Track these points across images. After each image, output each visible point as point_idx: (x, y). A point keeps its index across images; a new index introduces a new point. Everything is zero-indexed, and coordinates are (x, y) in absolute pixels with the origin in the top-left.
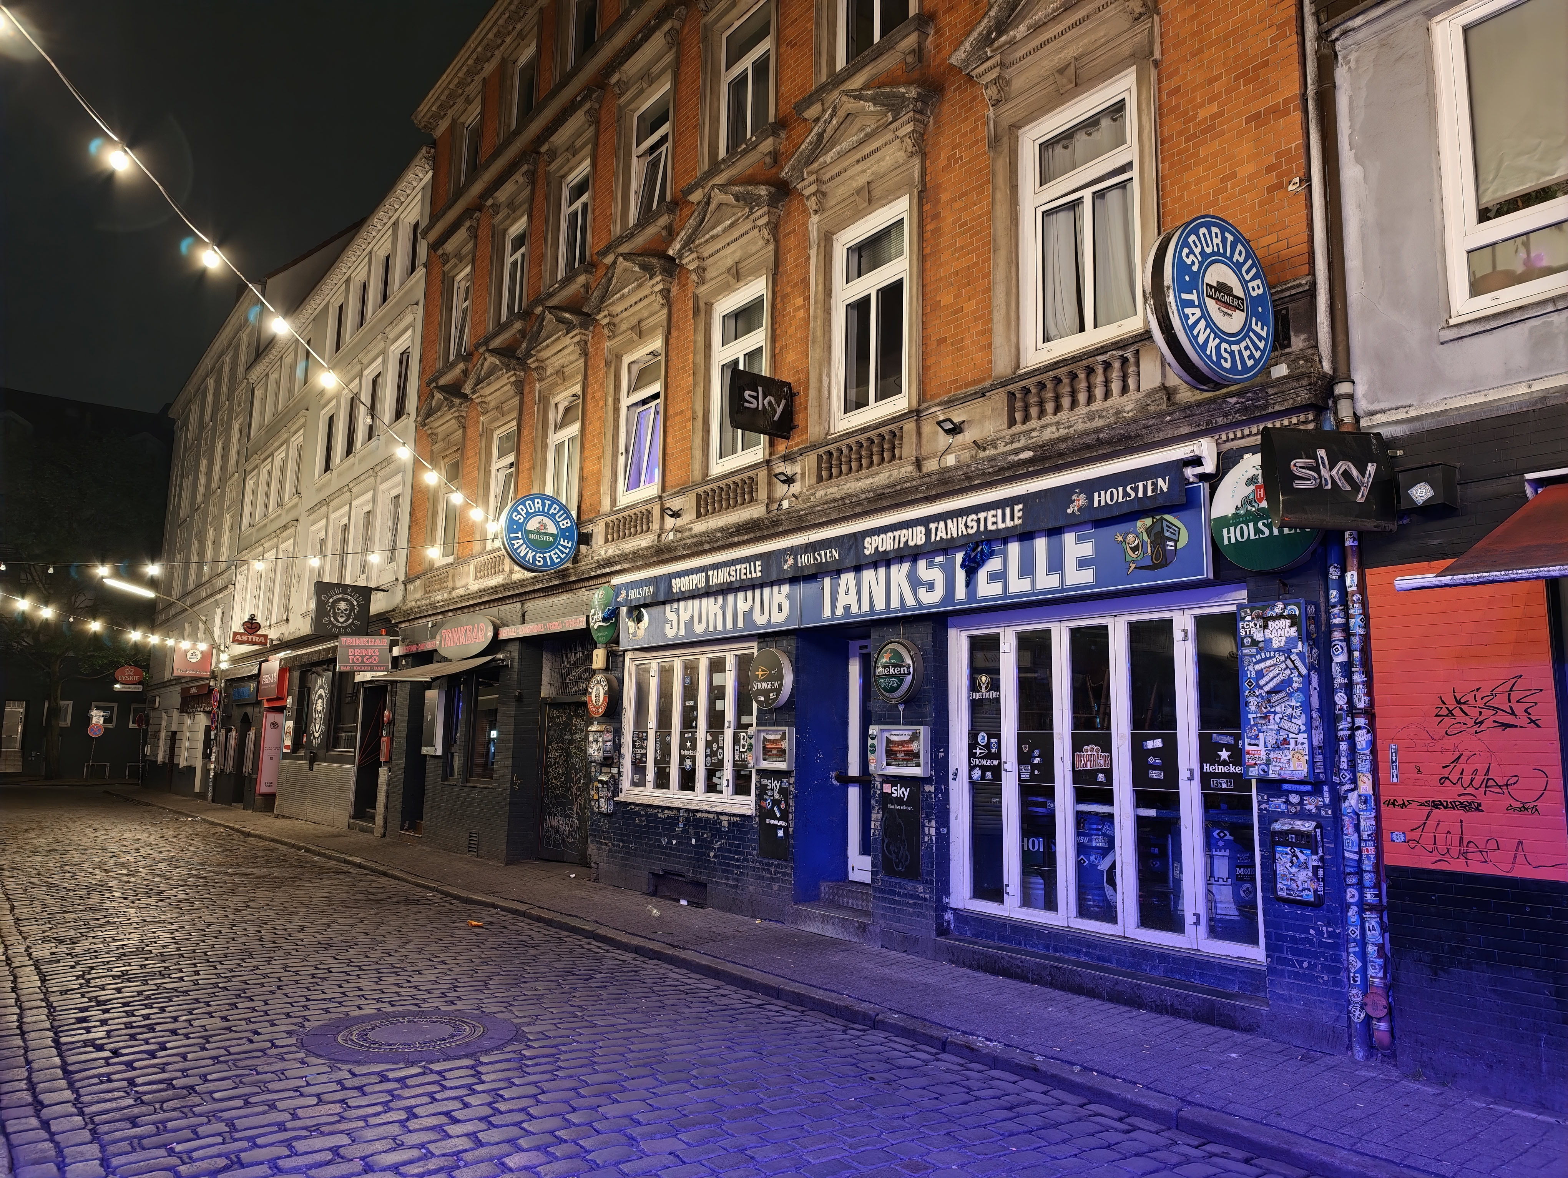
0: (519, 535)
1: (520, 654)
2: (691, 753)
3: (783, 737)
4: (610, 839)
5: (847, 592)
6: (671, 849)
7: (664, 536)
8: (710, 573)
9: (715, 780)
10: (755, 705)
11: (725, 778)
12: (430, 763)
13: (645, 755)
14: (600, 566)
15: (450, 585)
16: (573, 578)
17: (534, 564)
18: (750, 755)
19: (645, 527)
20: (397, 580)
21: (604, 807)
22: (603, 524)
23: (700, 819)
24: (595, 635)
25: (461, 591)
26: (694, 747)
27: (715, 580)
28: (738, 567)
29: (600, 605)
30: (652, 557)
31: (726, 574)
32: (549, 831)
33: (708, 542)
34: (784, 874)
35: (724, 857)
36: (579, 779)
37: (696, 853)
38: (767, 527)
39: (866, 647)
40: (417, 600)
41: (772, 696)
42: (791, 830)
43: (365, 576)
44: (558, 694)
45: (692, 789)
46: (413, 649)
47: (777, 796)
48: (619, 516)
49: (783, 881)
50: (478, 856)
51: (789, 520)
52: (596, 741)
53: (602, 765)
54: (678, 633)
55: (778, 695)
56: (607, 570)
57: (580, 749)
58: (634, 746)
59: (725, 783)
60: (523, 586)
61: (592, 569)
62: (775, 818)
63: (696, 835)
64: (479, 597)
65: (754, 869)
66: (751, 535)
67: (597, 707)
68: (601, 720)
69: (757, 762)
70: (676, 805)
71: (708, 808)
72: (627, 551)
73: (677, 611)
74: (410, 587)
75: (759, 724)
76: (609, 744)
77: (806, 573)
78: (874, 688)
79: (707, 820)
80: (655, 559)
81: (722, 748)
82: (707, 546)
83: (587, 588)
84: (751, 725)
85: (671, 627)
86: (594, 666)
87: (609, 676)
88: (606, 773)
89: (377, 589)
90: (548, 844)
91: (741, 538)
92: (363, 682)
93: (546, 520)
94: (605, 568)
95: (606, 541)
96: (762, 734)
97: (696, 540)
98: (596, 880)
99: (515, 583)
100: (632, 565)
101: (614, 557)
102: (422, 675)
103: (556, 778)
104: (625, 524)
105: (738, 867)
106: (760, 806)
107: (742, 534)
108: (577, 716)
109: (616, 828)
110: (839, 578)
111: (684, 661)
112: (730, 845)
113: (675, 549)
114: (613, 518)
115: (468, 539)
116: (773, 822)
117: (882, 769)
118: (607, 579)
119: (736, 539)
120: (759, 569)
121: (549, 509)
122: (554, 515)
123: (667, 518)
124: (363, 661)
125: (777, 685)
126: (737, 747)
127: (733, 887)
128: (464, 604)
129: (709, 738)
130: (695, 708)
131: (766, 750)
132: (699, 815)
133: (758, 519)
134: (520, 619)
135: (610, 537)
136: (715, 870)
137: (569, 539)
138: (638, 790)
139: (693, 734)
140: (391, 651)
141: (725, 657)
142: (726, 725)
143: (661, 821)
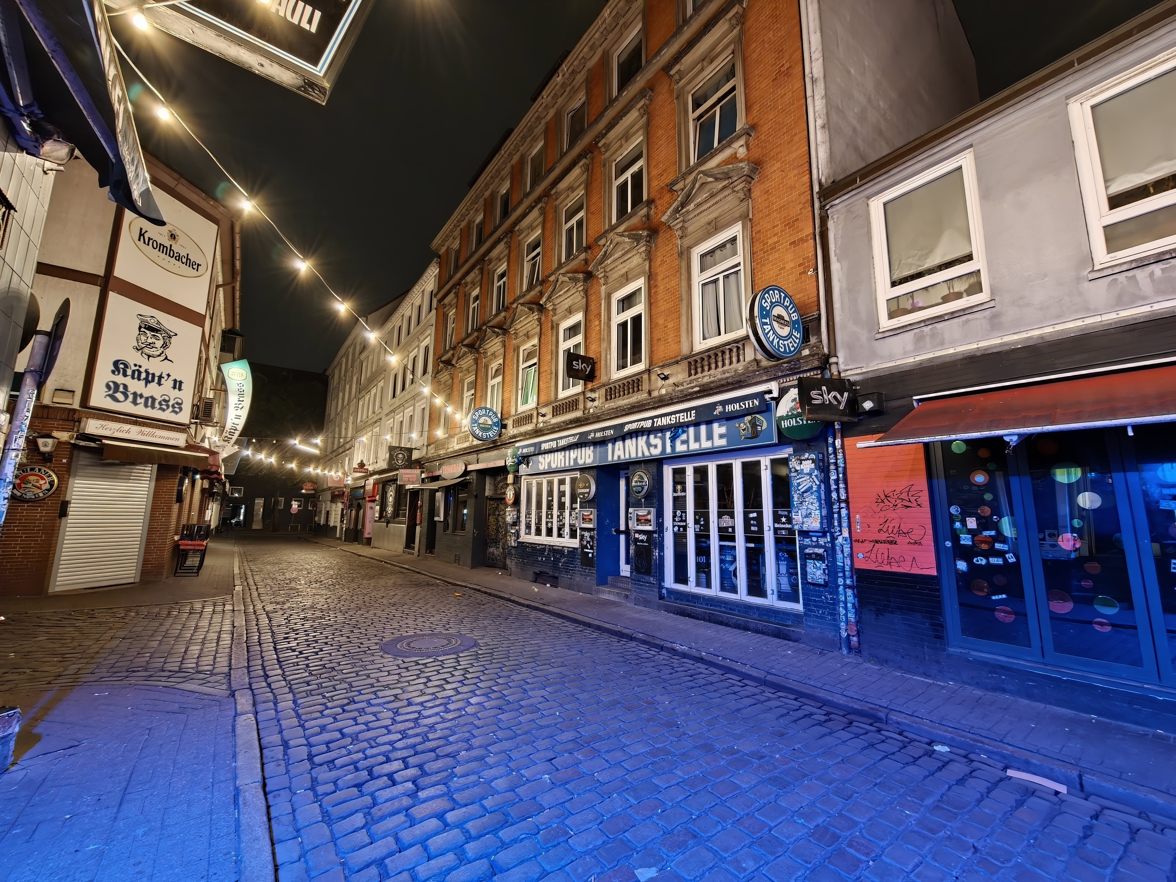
0: (476, 425)
1: (476, 476)
2: (551, 520)
3: (591, 514)
4: (516, 557)
5: (619, 449)
6: (543, 562)
7: (538, 425)
8: (558, 441)
9: (561, 532)
11: (566, 531)
12: (438, 525)
13: (531, 521)
14: (511, 438)
15: (446, 447)
16: (499, 444)
17: (482, 437)
18: (576, 521)
19: (530, 421)
20: (423, 445)
21: (513, 544)
22: (512, 420)
23: (555, 549)
24: (509, 468)
25: (451, 450)
26: (552, 518)
27: (560, 444)
28: (570, 438)
29: (510, 455)
30: (533, 434)
32: (489, 554)
33: (558, 428)
34: (592, 573)
35: (566, 566)
36: (502, 531)
37: (553, 564)
38: (583, 421)
39: (627, 473)
40: (432, 454)
41: (586, 495)
42: (595, 554)
43: (410, 443)
44: (493, 494)
45: (551, 536)
46: (430, 475)
47: (589, 539)
48: (519, 416)
49: (591, 576)
50: (459, 565)
51: (593, 418)
52: (510, 515)
53: (512, 525)
54: (544, 467)
55: (589, 495)
56: (514, 440)
57: (502, 518)
58: (526, 517)
59: (566, 534)
60: (478, 447)
61: (507, 440)
63: (553, 556)
64: (459, 452)
65: (579, 571)
66: (576, 424)
67: (510, 500)
68: (512, 506)
69: (580, 524)
70: (545, 543)
71: (558, 545)
72: (522, 432)
73: (544, 458)
74: (429, 448)
75: (580, 508)
76: (515, 516)
77: (600, 441)
79: (558, 550)
81: (565, 518)
83: (506, 448)
84: (577, 508)
85: (542, 465)
86: (508, 482)
87: (515, 486)
88: (514, 529)
89: (415, 449)
90: (489, 560)
91: (572, 426)
92: (409, 489)
93: (487, 418)
95: (513, 427)
96: (582, 512)
97: (552, 426)
98: (510, 575)
99: (474, 446)
100: (524, 438)
101: (517, 434)
102: (435, 486)
103: (492, 531)
104: (521, 420)
105: (572, 570)
106: (582, 544)
107: (572, 424)
108: (501, 504)
109: (518, 553)
110: (614, 444)
111: (547, 479)
112: (569, 560)
113: (543, 431)
114: (517, 417)
115: (454, 427)
116: (587, 550)
117: (635, 527)
118: (513, 444)
119: (570, 426)
121: (488, 414)
122: (491, 416)
123: (540, 417)
124: (409, 480)
125: (588, 490)
126: (571, 518)
127: (570, 579)
128: (453, 455)
129: (559, 514)
130: (552, 501)
131: (583, 519)
132: (554, 547)
133: (579, 417)
134: (476, 462)
135: (515, 425)
136: (562, 571)
137: (497, 426)
138: (528, 537)
139: (552, 512)
140: (421, 476)
141: (565, 478)
142: (566, 508)
143: (538, 550)
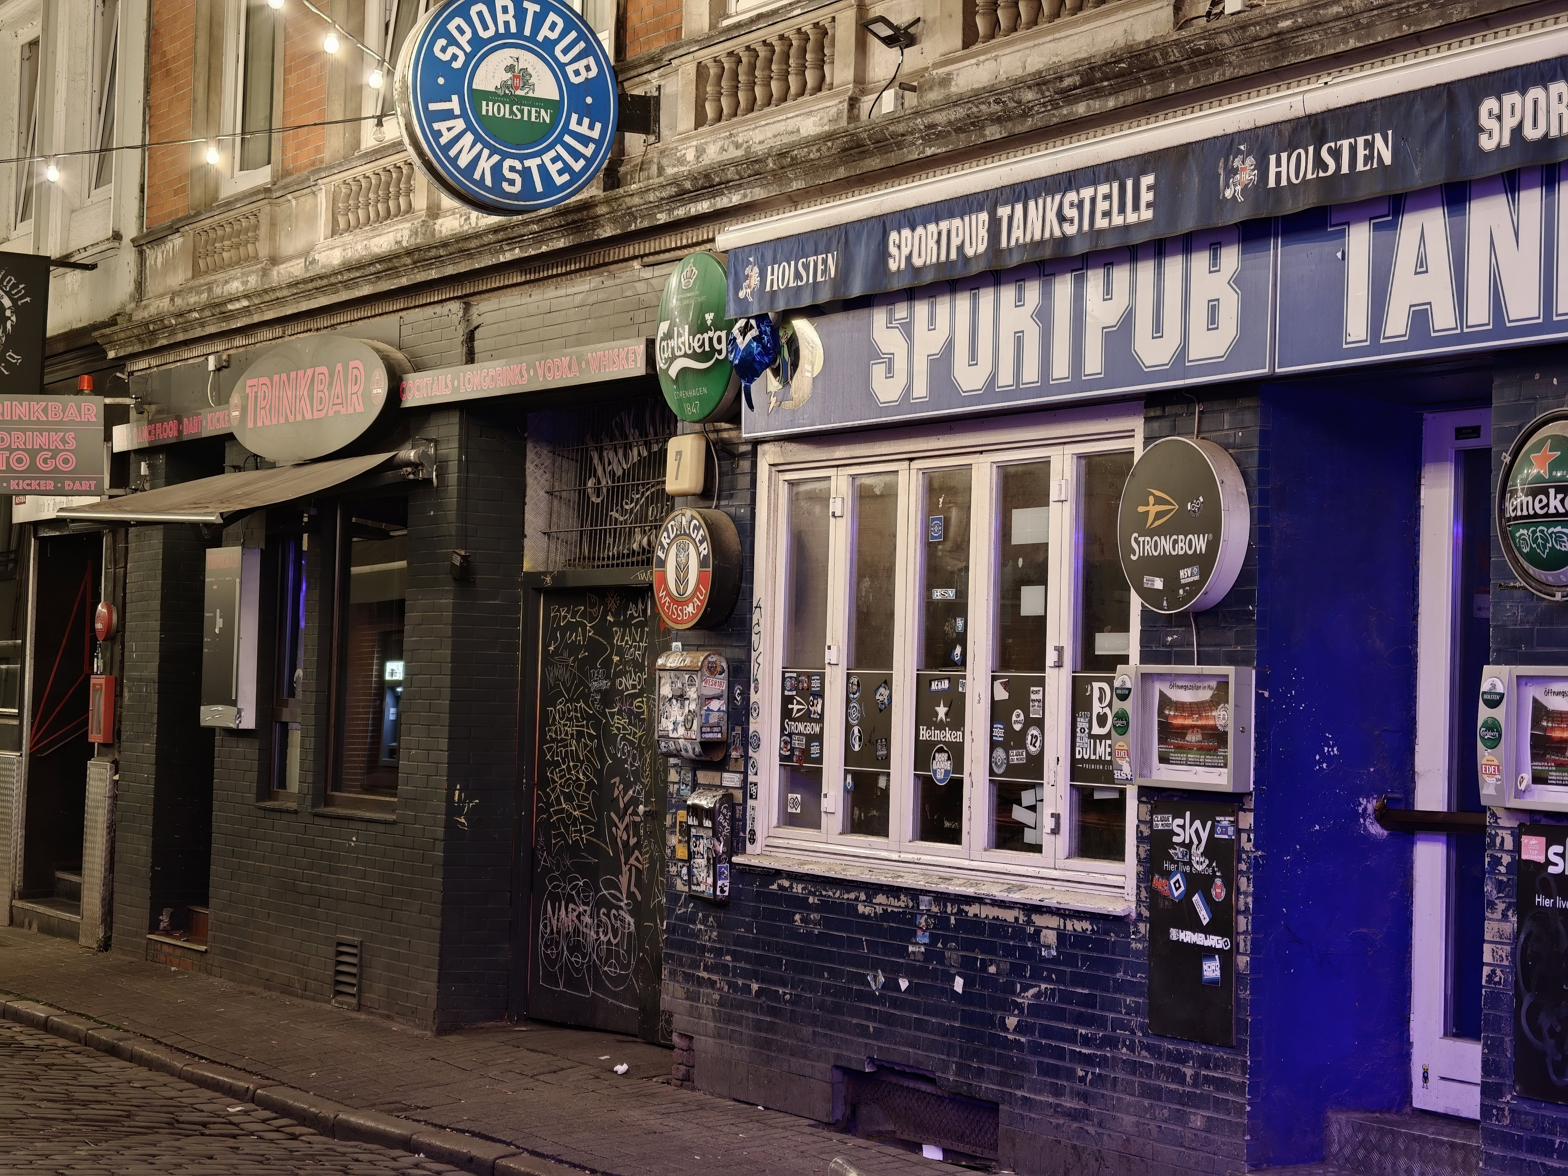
0: (454, 105)
1: (463, 447)
2: (948, 736)
3: (1220, 696)
4: (723, 969)
5: (1422, 266)
6: (896, 1003)
7: (866, 103)
8: (1003, 212)
9: (1019, 814)
10: (1136, 603)
11: (1047, 810)
12: (222, 751)
13: (819, 738)
14: (682, 196)
15: (264, 250)
16: (607, 231)
17: (496, 188)
18: (1120, 743)
19: (810, 77)
20: (117, 236)
21: (705, 882)
22: (691, 69)
23: (977, 924)
24: (671, 395)
25: (295, 269)
26: (957, 720)
27: (1017, 233)
28: (1087, 193)
29: (684, 309)
30: (832, 167)
31: (1051, 216)
32: (552, 943)
33: (997, 120)
34: (1221, 1084)
35: (1047, 1032)
36: (634, 802)
37: (967, 1017)
38: (1177, 71)
39: (1475, 432)
40: (174, 295)
41: (1187, 575)
42: (1242, 961)
43: (30, 224)
44: (570, 563)
45: (954, 837)
46: (168, 433)
47: (1200, 864)
48: (737, 45)
49: (1218, 1104)
50: (359, 1008)
51: (1246, 47)
52: (681, 697)
53: (697, 764)
54: (908, 389)
55: (1205, 574)
56: (704, 207)
57: (635, 717)
58: (786, 714)
59: (1048, 824)
60: (468, 254)
61: (659, 205)
62: (1196, 926)
63: (967, 967)
64: (347, 285)
65: (1133, 1067)
66: (1129, 97)
67: (681, 603)
68: (695, 638)
69: (1143, 766)
70: (908, 880)
71: (998, 893)
72: (759, 150)
73: (907, 329)
74: (156, 257)
75: (1145, 658)
76: (715, 705)
77: (1290, 207)
78: (1500, 555)
79: (997, 927)
80: (842, 172)
81: (1040, 723)
82: (993, 132)
83: (650, 260)
84: (1124, 659)
85: (890, 372)
86: (671, 486)
87: (712, 513)
88: (710, 787)
89: (65, 262)
90: (551, 978)
91: (1097, 106)
92: (37, 525)
93: (528, 61)
94: (696, 199)
95: (700, 120)
96: (1158, 687)
97: (960, 112)
98: (686, 1081)
99: (445, 244)
100: (774, 191)
101: (723, 167)
102: (196, 505)
103: (569, 798)
104: (753, 67)
105: (1088, 1060)
106: (1154, 894)
107: (1098, 93)
108: (625, 624)
109: (739, 941)
110: (1393, 226)
111: (925, 472)
112: (1066, 997)
113: (899, 141)
114: (721, 50)
115: (311, 117)
116: (1188, 937)
117: (1519, 794)
118: (702, 233)
119: (1081, 109)
120: (1147, 197)
121: (536, 28)
122: (549, 45)
123: (877, 48)
124: (33, 468)
125: (1200, 544)
126: (1082, 723)
127: (1074, 1115)
128: (304, 306)
129: (1002, 694)
130: (959, 607)
131: (1167, 731)
132: (972, 910)
133: (1149, 45)
134: (460, 350)
135: (710, 109)
136: (1023, 1065)
137: (595, 114)
138: (801, 836)
139: (955, 682)
140: (108, 437)
141: (1047, 463)
142: (1051, 657)
143: (867, 925)
